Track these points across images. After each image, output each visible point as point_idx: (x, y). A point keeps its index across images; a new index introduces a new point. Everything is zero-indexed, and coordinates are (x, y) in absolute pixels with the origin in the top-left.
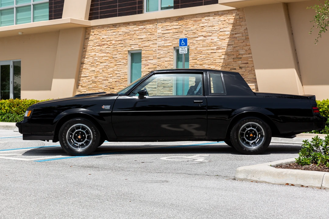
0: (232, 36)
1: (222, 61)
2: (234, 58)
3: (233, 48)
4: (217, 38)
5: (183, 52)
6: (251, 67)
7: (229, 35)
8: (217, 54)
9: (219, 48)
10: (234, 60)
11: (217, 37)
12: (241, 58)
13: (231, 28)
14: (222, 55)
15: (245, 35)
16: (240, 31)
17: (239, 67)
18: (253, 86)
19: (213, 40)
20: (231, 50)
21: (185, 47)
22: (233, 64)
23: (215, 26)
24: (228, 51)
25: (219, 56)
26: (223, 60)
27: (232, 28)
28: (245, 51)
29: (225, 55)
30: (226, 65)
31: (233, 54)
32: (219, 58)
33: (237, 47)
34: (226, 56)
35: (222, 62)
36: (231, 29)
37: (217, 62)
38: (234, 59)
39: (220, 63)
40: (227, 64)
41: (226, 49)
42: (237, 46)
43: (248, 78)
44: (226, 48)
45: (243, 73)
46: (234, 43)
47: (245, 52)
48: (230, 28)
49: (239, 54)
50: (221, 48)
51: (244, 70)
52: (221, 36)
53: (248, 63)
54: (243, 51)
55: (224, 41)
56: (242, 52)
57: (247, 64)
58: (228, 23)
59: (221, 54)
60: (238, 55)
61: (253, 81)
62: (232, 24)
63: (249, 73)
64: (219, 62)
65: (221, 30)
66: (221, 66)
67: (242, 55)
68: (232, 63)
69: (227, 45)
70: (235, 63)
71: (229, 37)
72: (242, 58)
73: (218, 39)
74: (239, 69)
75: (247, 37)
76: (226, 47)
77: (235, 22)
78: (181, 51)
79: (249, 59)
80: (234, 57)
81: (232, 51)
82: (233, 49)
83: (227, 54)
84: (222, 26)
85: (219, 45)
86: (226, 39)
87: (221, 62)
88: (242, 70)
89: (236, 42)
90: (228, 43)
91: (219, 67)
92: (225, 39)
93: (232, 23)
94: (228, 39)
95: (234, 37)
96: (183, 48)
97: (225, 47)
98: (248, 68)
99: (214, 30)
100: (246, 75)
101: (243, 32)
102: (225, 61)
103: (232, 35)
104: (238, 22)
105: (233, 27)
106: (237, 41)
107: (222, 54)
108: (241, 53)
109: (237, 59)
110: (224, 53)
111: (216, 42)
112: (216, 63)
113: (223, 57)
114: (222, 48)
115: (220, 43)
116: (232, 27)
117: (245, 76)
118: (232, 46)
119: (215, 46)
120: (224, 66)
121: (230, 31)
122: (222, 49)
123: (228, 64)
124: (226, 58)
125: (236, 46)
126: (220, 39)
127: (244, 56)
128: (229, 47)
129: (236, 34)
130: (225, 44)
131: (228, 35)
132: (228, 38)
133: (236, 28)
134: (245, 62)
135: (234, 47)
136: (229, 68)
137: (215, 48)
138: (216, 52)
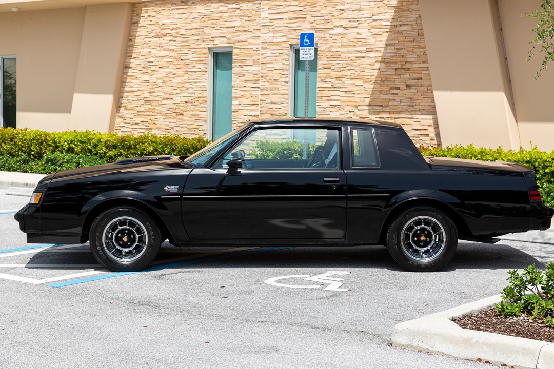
0: (394, 30)
1: (376, 73)
2: (396, 69)
3: (396, 51)
4: (368, 31)
5: (306, 58)
6: (427, 85)
7: (389, 27)
8: (367, 61)
9: (370, 50)
10: (397, 72)
11: (367, 30)
12: (408, 69)
13: (393, 14)
14: (376, 63)
15: (417, 28)
16: (409, 20)
17: (405, 86)
18: (430, 119)
19: (360, 34)
21: (310, 49)
22: (394, 80)
23: (363, 11)
24: (386, 55)
25: (370, 63)
26: (377, 71)
27: (394, 16)
28: (416, 56)
29: (381, 62)
30: (383, 81)
31: (396, 61)
32: (370, 67)
33: (402, 49)
34: (383, 65)
35: (376, 74)
36: (392, 17)
37: (366, 74)
38: (397, 70)
39: (372, 77)
40: (384, 79)
41: (382, 51)
42: (402, 47)
43: (421, 104)
45: (412, 95)
46: (397, 42)
47: (416, 59)
48: (391, 14)
49: (406, 63)
50: (374, 50)
51: (415, 91)
52: (374, 28)
53: (421, 79)
54: (412, 56)
55: (379, 38)
56: (410, 58)
57: (420, 81)
58: (388, 5)
59: (374, 61)
60: (404, 63)
61: (430, 110)
62: (394, 7)
63: (422, 97)
64: (371, 74)
65: (374, 18)
66: (374, 81)
67: (412, 63)
68: (394, 77)
69: (384, 46)
70: (399, 77)
71: (388, 30)
72: (411, 69)
73: (370, 34)
74: (405, 88)
75: (420, 33)
76: (383, 49)
77: (399, 5)
79: (424, 72)
80: (397, 67)
81: (393, 56)
82: (396, 53)
83: (384, 61)
84: (376, 11)
85: (370, 45)
86: (383, 34)
87: (373, 74)
88: (411, 91)
89: (401, 39)
90: (387, 40)
91: (371, 84)
92: (381, 35)
93: (395, 5)
94: (387, 34)
95: (398, 32)
97: (381, 49)
98: (421, 88)
99: (363, 16)
100: (417, 100)
101: (414, 22)
102: (382, 74)
103: (393, 26)
104: (405, 4)
105: (396, 14)
106: (404, 39)
107: (377, 61)
108: (408, 60)
109: (402, 70)
110: (380, 59)
111: (365, 39)
112: (364, 75)
113: (377, 66)
114: (377, 49)
115: (372, 41)
116: (395, 12)
117: (417, 101)
118: (393, 48)
119: (363, 45)
120: (379, 82)
121: (391, 21)
122: (377, 51)
123: (386, 80)
124: (383, 67)
125: (401, 47)
126: (373, 33)
127: (414, 66)
128: (388, 48)
129: (400, 25)
130: (380, 42)
131: (386, 27)
132: (387, 32)
133: (401, 15)
134: (416, 76)
135: (397, 49)
136: (387, 85)
137: (364, 49)
138: (364, 57)
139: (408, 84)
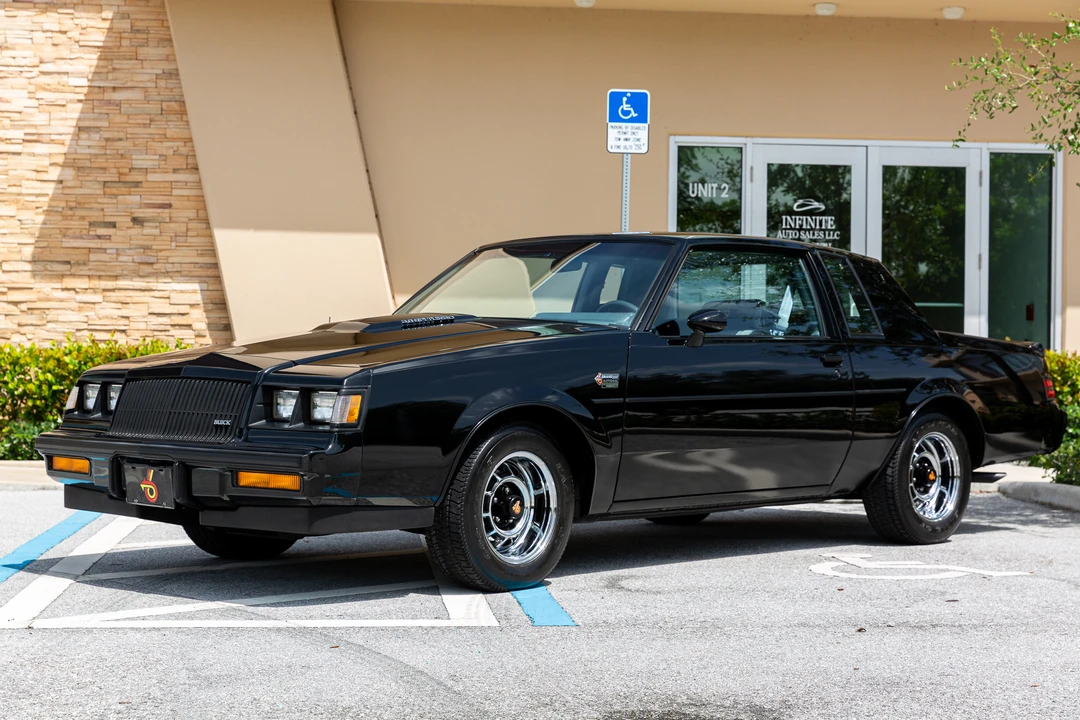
0: (98, 97)
1: (50, 189)
2: (105, 182)
3: (104, 143)
4: (27, 95)
5: (625, 147)
6: (186, 220)
7: (85, 90)
8: (25, 160)
9: (35, 138)
10: (107, 190)
11: (25, 93)
12: (137, 184)
13: (95, 63)
14: (52, 169)
15: (158, 98)
16: (135, 79)
17: (129, 219)
18: (194, 292)
19: (7, 102)
20: (92, 151)
22: (101, 206)
23: (14, 49)
24: (79, 151)
25: (34, 168)
26: (53, 185)
27: (97, 66)
28: (157, 157)
29: (64, 166)
30: (71, 209)
31: (104, 165)
32: (34, 175)
33: (120, 140)
34: (70, 173)
35: (50, 192)
36: (93, 70)
37: (24, 191)
38: (107, 185)
39: (40, 199)
40: (73, 204)
41: (67, 143)
42: (121, 135)
43: (171, 260)
44: (67, 139)
45: (146, 240)
46: (106, 124)
47: (156, 163)
48: (89, 62)
49: (131, 169)
50: (45, 138)
51: (156, 232)
52: (45, 89)
53: (170, 206)
54: (147, 157)
55: (58, 113)
56: (141, 161)
57: (167, 210)
58: (81, 43)
59: (46, 162)
60: (127, 170)
61: (195, 274)
62: (99, 47)
63: (174, 244)
64: (38, 192)
65: (44, 67)
66: (45, 208)
67: (146, 171)
68: (99, 200)
69: (72, 130)
70: (114, 201)
71: (82, 97)
72: (144, 185)
73: (34, 103)
74: (131, 224)
75: (165, 107)
76: (69, 137)
77: (110, 44)
78: (618, 143)
79: (175, 192)
80: (108, 179)
81: (96, 155)
82: (105, 148)
83: (71, 162)
84: (49, 52)
85: (35, 126)
86: (69, 106)
87: (45, 192)
88: (146, 231)
89: (118, 119)
90: (79, 119)
91: (37, 214)
92: (64, 106)
93: (101, 44)
94: (80, 105)
95: (109, 102)
96: (629, 130)
97: (63, 137)
98: (172, 225)
99: (12, 62)
100: (161, 250)
101: (149, 85)
102: (67, 191)
103: (96, 90)
104: (125, 43)
105: (102, 63)
106: (124, 119)
107: (51, 165)
108: (137, 164)
109: (120, 184)
110: (60, 160)
111: (20, 113)
112: (19, 194)
113: (54, 173)
114: (53, 137)
115: (40, 118)
116: (100, 59)
117: (160, 254)
118: (96, 136)
119: (14, 127)
120: (60, 209)
121: (90, 77)
122: (52, 141)
123: (79, 205)
124: (70, 178)
125: (117, 135)
126: (41, 102)
127: (151, 177)
128: (84, 136)
129: (114, 88)
130: (64, 122)
131: (78, 90)
132: (80, 101)
133: (117, 66)
134: (160, 200)
135: (107, 140)
136: (83, 218)
137: (19, 134)
138: (19, 154)
139: (136, 215)
